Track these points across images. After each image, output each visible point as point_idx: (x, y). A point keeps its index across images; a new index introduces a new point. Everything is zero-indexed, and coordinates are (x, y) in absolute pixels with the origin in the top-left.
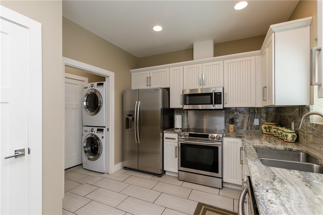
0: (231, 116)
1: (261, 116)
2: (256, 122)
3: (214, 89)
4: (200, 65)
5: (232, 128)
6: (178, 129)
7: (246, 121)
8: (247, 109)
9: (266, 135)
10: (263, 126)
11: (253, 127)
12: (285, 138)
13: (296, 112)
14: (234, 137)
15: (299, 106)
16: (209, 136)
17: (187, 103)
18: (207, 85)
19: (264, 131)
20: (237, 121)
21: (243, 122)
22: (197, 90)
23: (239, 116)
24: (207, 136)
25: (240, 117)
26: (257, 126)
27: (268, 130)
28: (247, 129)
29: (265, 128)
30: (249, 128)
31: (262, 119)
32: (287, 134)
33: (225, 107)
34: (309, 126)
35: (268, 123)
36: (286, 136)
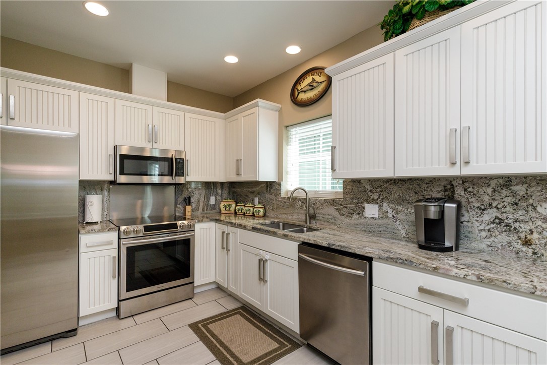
0: (185, 195)
1: (217, 193)
2: (212, 200)
3: (173, 153)
4: (149, 108)
5: (189, 211)
6: (96, 223)
7: (202, 199)
8: (202, 184)
9: (225, 215)
10: (222, 204)
11: (209, 207)
12: (258, 214)
13: (262, 187)
14: (208, 221)
15: (267, 182)
16: (178, 225)
17: (125, 172)
18: (161, 143)
19: (223, 209)
20: (192, 200)
21: (199, 201)
22: (143, 149)
23: (195, 193)
24: (174, 226)
25: (195, 195)
26: (213, 205)
27: (227, 209)
28: (203, 210)
29: (225, 207)
30: (205, 209)
31: (217, 197)
32: (259, 209)
33: (187, 180)
34: (280, 199)
35: (226, 201)
36: (259, 211)
